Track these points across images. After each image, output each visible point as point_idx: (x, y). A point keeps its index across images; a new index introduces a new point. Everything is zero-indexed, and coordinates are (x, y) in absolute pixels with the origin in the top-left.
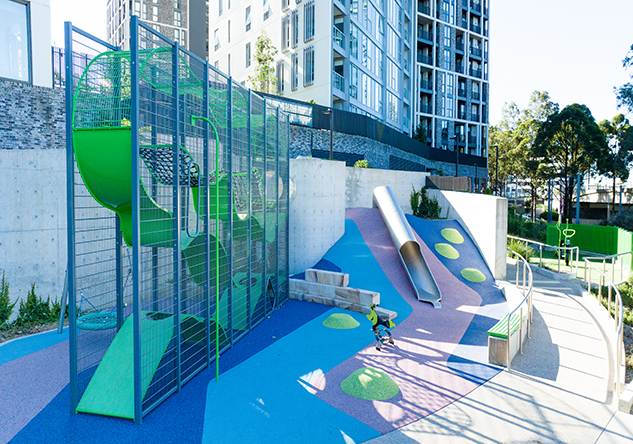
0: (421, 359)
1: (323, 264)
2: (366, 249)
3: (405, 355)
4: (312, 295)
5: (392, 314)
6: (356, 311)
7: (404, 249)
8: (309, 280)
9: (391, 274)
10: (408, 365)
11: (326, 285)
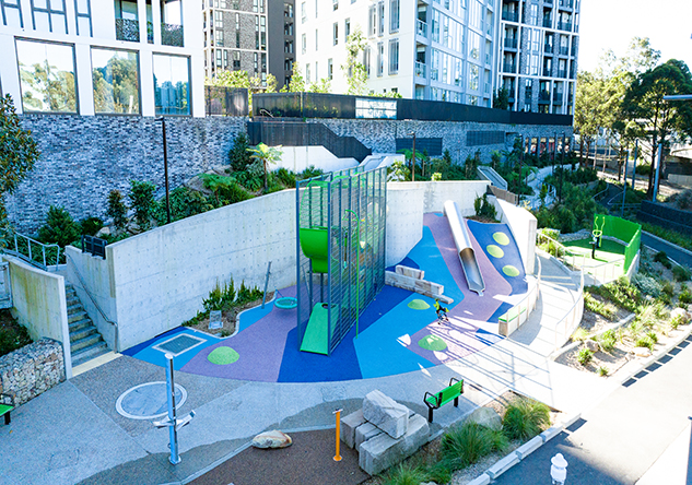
0: (462, 330)
1: (407, 261)
2: (436, 251)
3: (454, 327)
4: (400, 283)
5: (450, 300)
6: (428, 297)
7: (463, 253)
8: (398, 273)
9: (453, 270)
10: (454, 334)
11: (408, 277)
